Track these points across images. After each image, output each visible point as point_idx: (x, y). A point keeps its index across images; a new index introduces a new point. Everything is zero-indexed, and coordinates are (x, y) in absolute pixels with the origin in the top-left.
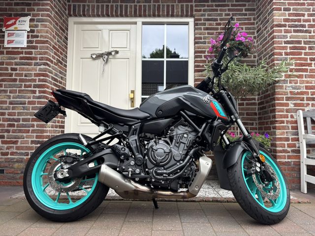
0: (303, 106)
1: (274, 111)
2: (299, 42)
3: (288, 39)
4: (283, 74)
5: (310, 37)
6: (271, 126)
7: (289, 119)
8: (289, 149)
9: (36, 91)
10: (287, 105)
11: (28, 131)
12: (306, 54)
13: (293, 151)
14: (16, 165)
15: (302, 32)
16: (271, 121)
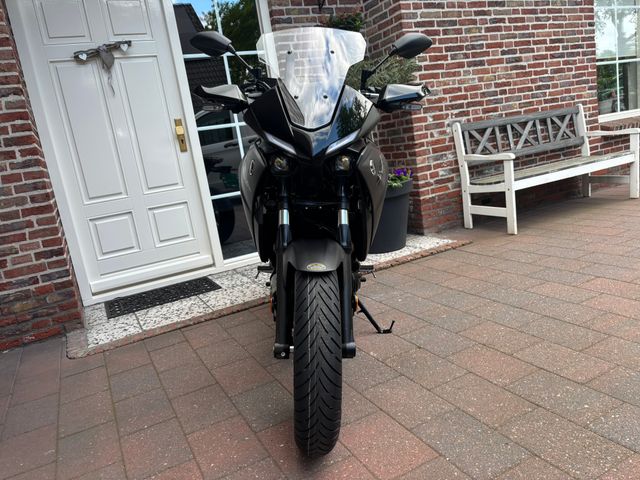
0: (443, 118)
1: (411, 130)
2: (431, 24)
3: (419, 20)
4: (417, 74)
5: (445, 14)
6: (407, 152)
7: (429, 139)
8: (432, 181)
9: (13, 152)
10: (424, 119)
11: (22, 237)
12: (441, 41)
13: (437, 182)
14: (17, 306)
15: (435, 7)
16: (405, 146)
